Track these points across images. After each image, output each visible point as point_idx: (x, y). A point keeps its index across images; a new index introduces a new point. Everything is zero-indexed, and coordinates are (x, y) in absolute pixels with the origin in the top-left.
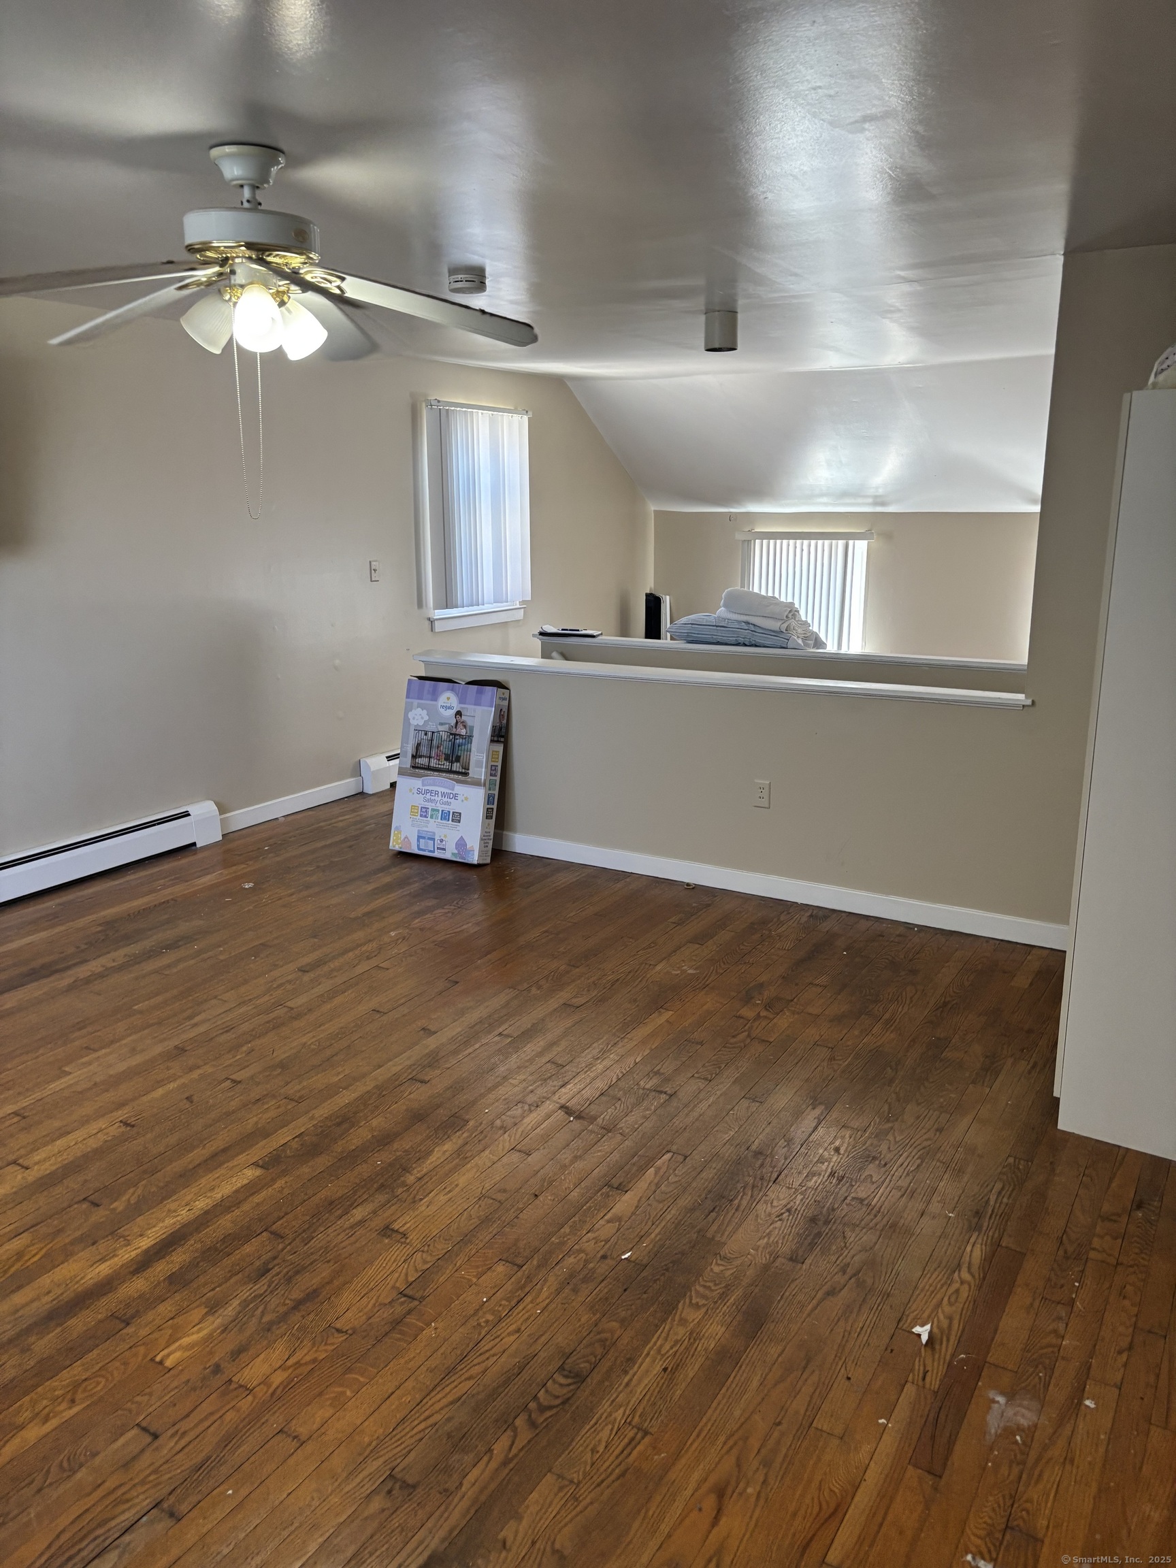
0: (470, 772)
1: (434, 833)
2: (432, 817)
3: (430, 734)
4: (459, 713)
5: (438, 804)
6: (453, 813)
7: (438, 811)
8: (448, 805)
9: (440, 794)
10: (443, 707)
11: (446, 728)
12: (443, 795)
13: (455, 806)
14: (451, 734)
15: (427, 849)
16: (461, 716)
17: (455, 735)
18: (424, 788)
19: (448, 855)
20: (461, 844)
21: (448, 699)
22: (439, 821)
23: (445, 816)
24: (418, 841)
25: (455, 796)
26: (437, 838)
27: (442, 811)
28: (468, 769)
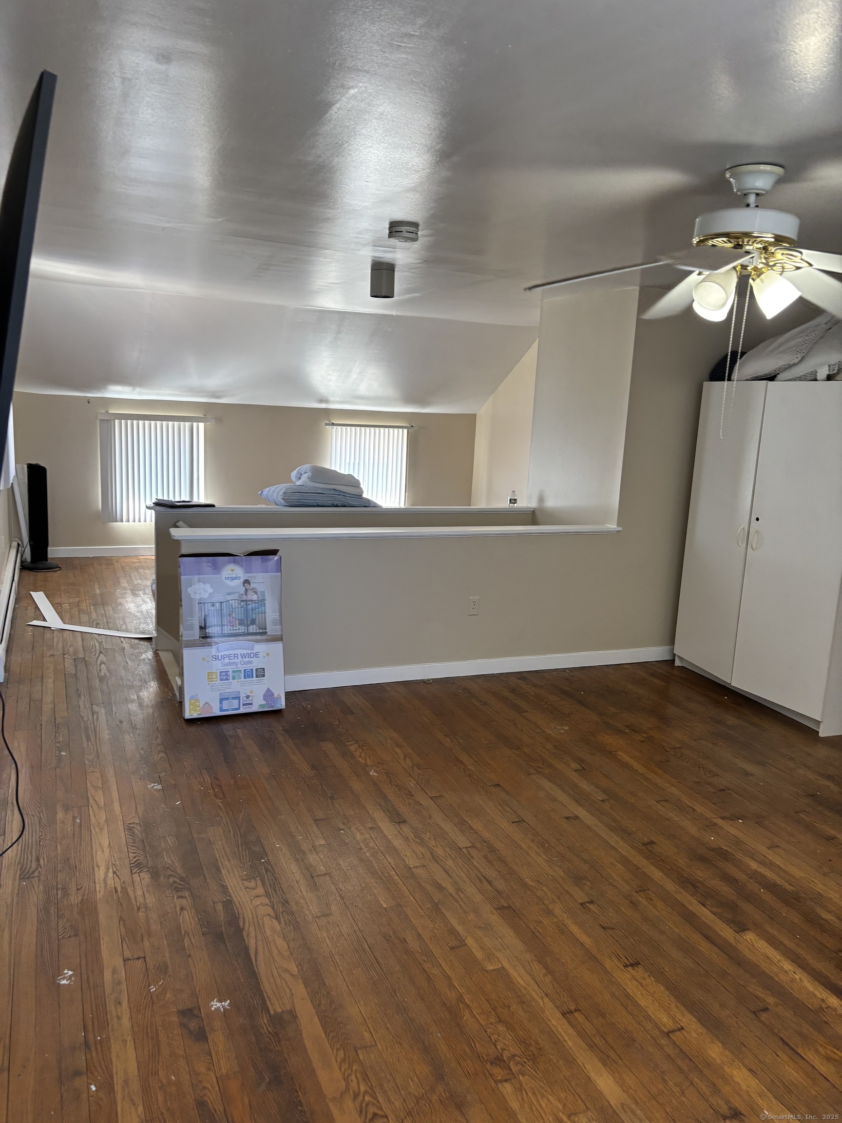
0: (267, 631)
1: (239, 692)
2: (234, 678)
3: (217, 605)
4: (247, 582)
5: (239, 665)
6: (257, 670)
7: (240, 671)
8: (250, 663)
9: (239, 657)
10: (228, 578)
11: (236, 596)
12: (243, 656)
13: (256, 664)
14: (243, 601)
15: (231, 708)
16: (249, 583)
17: (246, 601)
18: (220, 654)
19: (254, 709)
20: (269, 695)
21: (232, 570)
22: (243, 679)
23: (248, 674)
24: (221, 703)
25: (256, 655)
26: (242, 695)
27: (245, 670)
28: (266, 629)
